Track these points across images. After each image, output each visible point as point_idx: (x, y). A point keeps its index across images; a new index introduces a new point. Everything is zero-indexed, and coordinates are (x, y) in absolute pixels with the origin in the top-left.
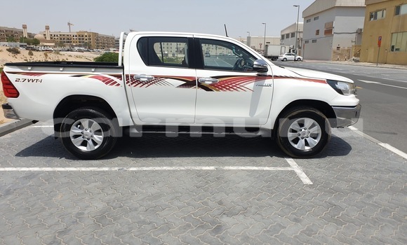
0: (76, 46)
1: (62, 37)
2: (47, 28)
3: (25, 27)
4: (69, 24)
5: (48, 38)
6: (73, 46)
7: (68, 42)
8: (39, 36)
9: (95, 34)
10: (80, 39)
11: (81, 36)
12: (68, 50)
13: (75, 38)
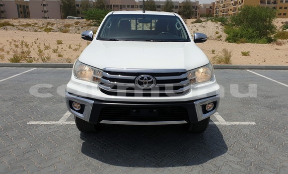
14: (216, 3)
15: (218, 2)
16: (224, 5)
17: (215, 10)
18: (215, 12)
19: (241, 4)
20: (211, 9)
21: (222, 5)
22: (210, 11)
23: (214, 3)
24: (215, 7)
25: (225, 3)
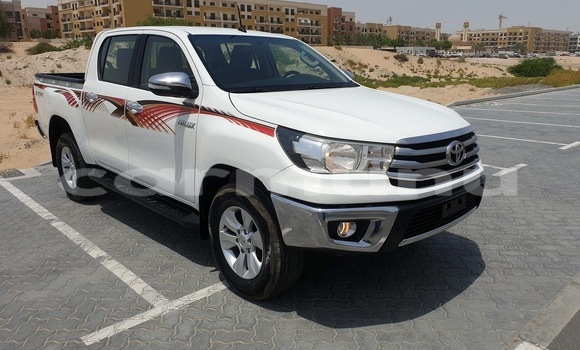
0: (502, 49)
1: (486, 37)
2: (466, 25)
3: (438, 26)
4: (501, 17)
5: (465, 40)
6: (496, 50)
7: (493, 44)
8: (454, 37)
9: (537, 31)
10: (510, 39)
11: (512, 34)
12: (484, 56)
13: (503, 37)
14: (60, 8)
15: (64, 6)
16: (82, 13)
17: (62, 23)
18: (62, 28)
19: (118, 13)
20: (49, 21)
21: (75, 12)
22: (49, 25)
23: (54, 8)
24: (61, 16)
25: (83, 10)
